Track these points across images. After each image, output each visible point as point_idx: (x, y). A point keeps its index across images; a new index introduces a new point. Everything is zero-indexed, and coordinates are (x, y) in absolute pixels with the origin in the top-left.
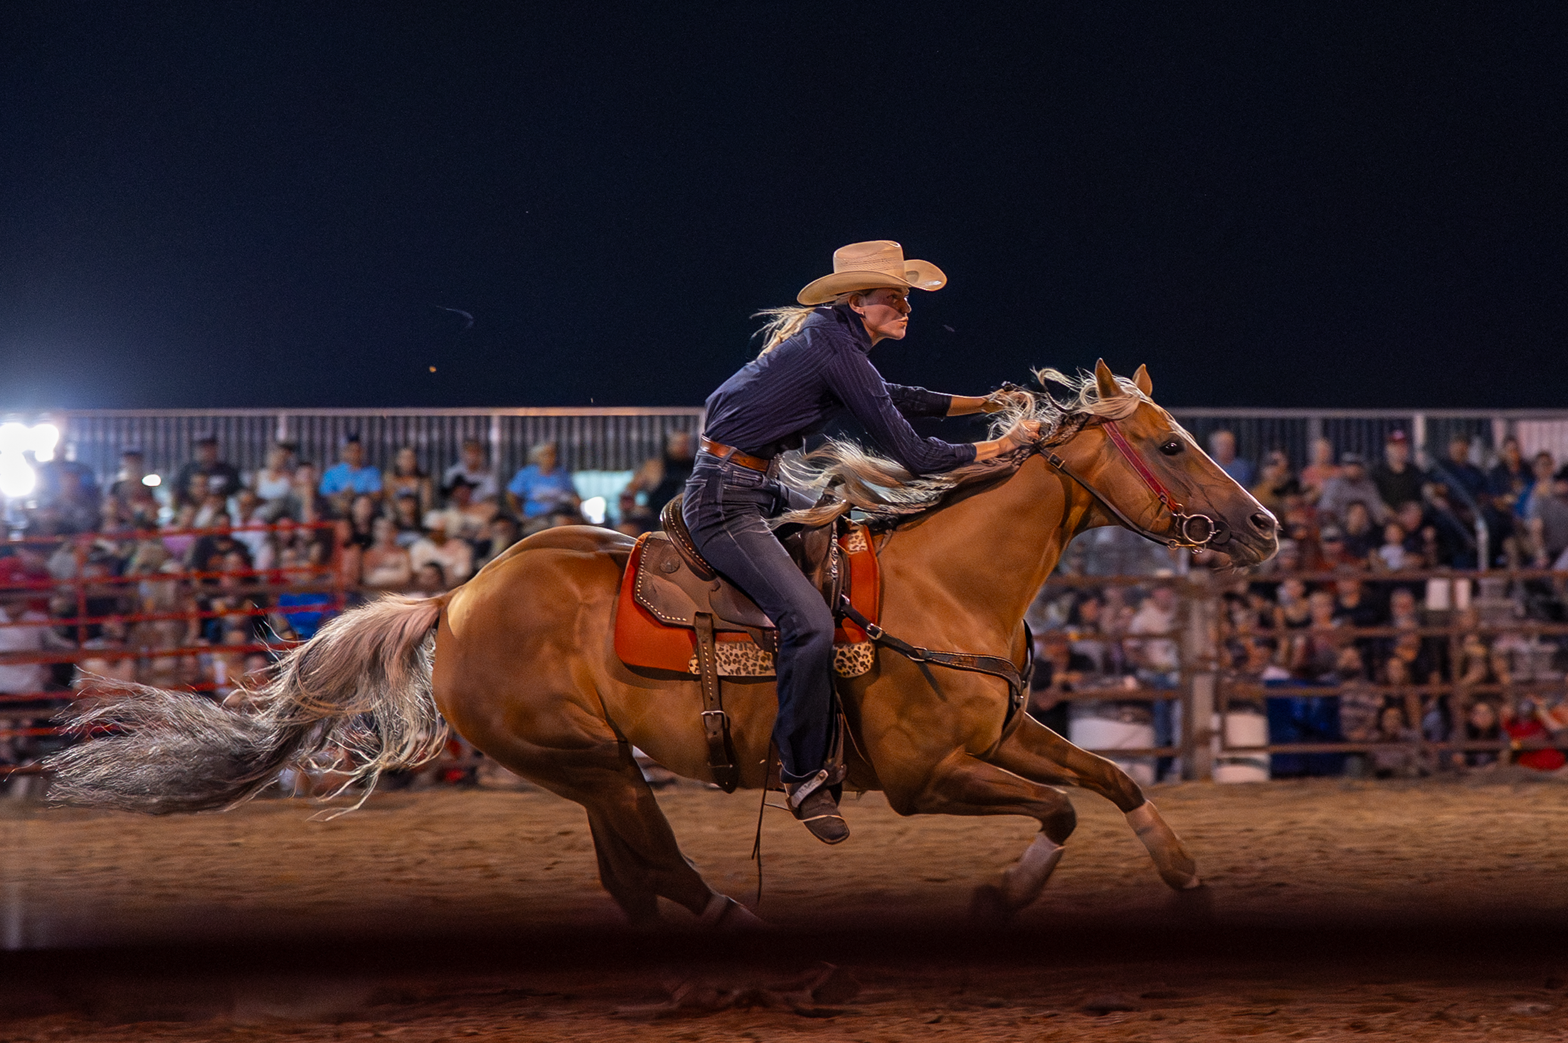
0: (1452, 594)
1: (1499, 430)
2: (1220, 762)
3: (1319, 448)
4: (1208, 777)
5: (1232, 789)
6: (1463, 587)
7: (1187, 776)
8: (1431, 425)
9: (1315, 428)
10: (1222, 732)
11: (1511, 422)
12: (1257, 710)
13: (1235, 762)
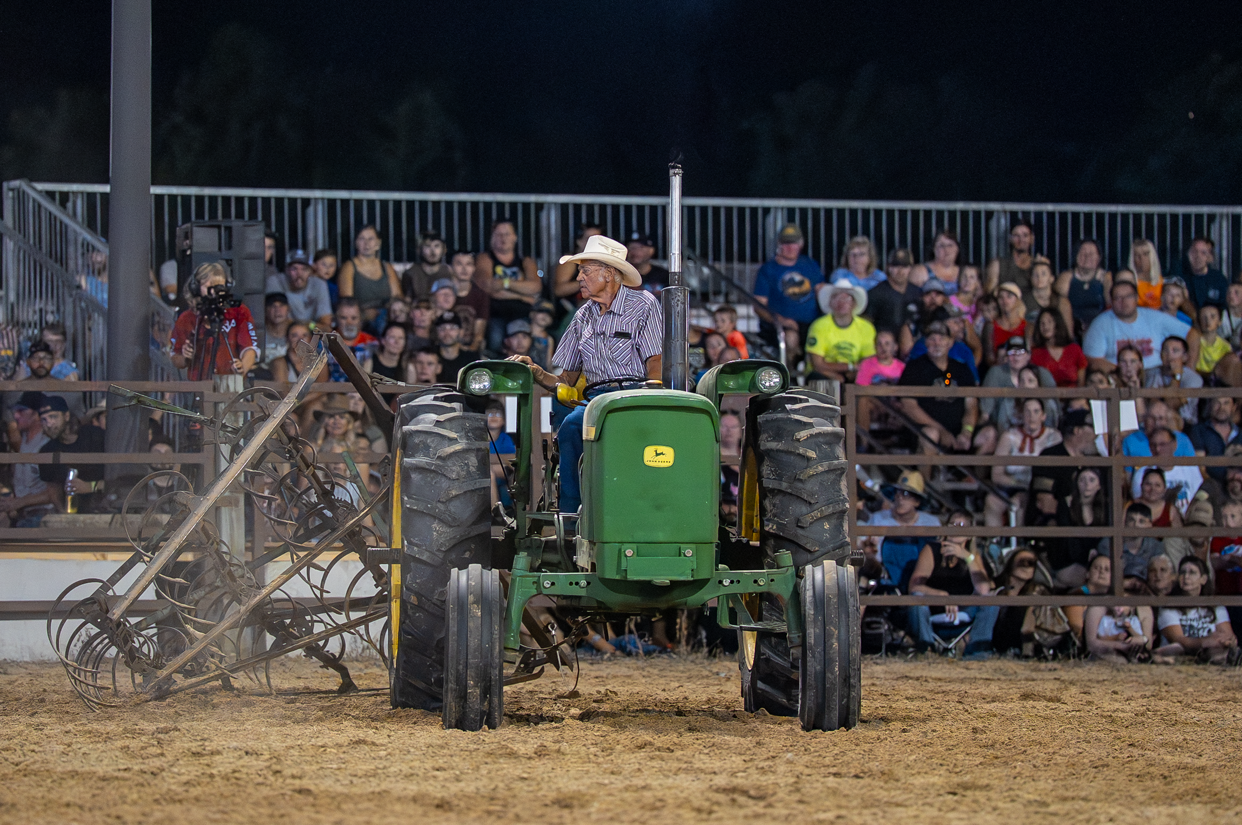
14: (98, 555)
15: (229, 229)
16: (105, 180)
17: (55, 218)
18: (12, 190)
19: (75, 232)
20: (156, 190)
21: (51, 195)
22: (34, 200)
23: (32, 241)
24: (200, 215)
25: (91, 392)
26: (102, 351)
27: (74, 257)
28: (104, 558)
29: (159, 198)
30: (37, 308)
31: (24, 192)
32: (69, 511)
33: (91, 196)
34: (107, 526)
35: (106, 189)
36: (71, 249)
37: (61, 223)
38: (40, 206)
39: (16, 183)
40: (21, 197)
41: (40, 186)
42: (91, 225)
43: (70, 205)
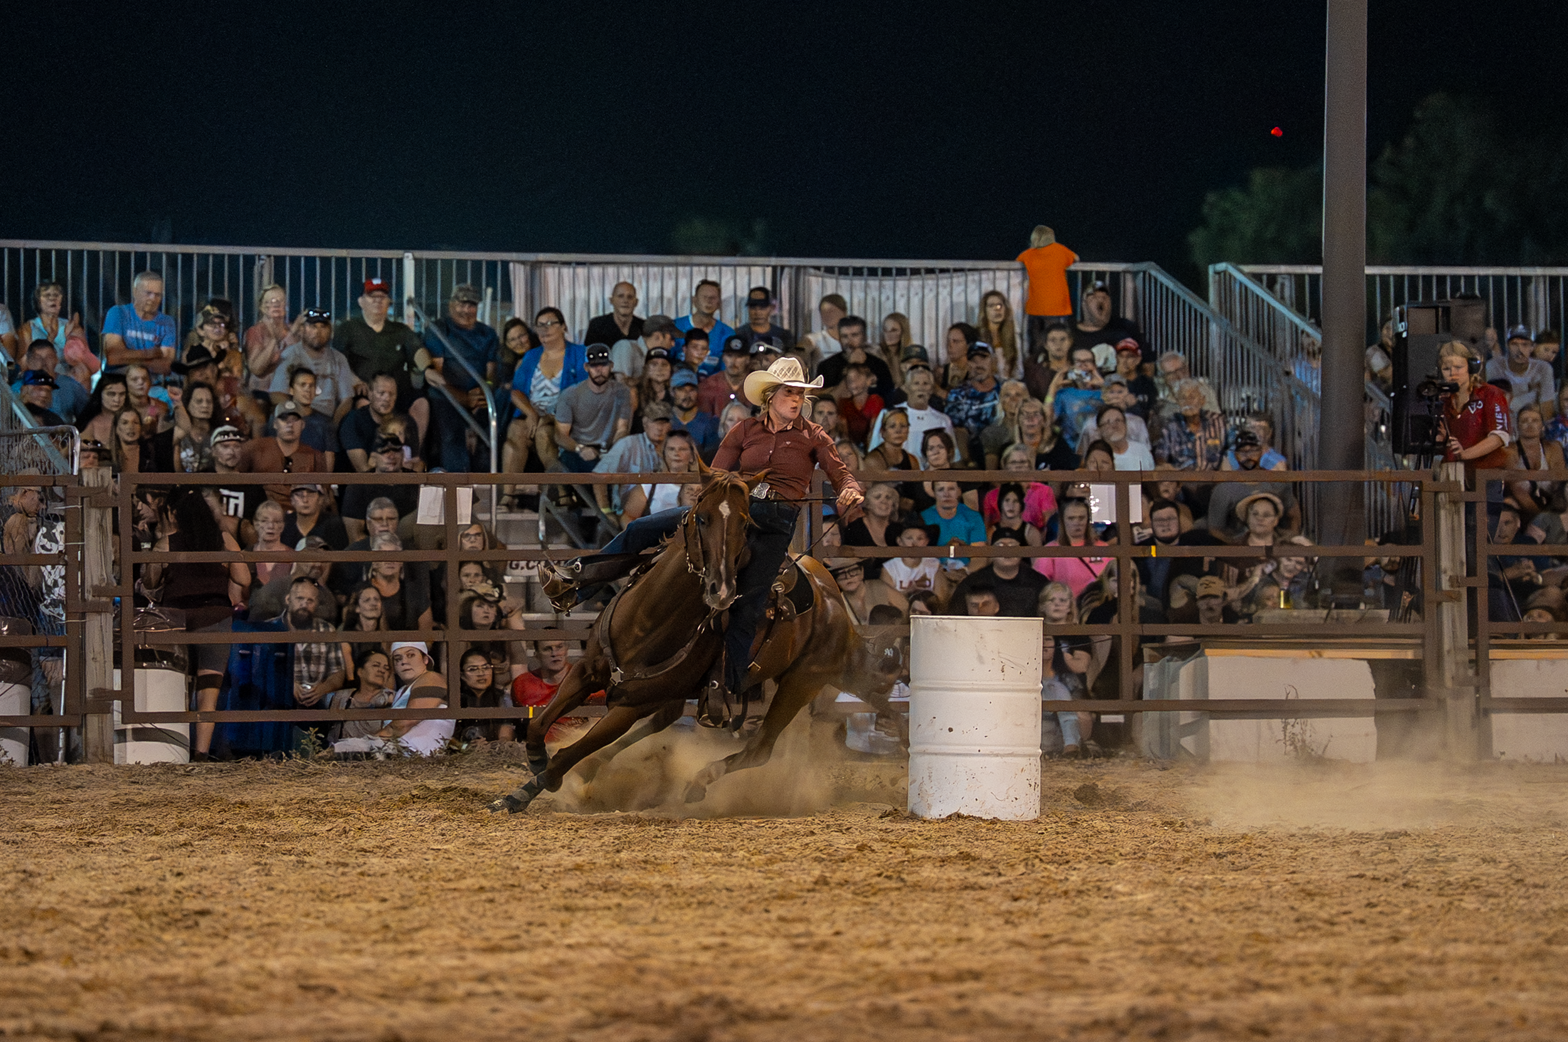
0: (450, 504)
1: (519, 276)
2: (121, 735)
3: (273, 299)
4: (106, 757)
5: (136, 774)
6: (464, 495)
7: (71, 757)
8: (425, 270)
9: (264, 271)
10: (127, 694)
11: (535, 266)
12: (176, 665)
13: (141, 735)
14: (1314, 652)
15: (1447, 311)
16: (1317, 261)
17: (1263, 301)
18: (1218, 273)
19: (1283, 316)
20: (1369, 271)
21: (1257, 277)
22: (1241, 284)
23: (1238, 326)
24: (1414, 295)
25: (1301, 483)
26: (1312, 438)
27: (1285, 341)
28: (1320, 656)
29: (1371, 278)
30: (1244, 396)
31: (1230, 275)
32: (1282, 606)
33: (1300, 278)
34: (1322, 622)
35: (1318, 270)
36: (1279, 333)
37: (1269, 305)
38: (1246, 288)
39: (1221, 266)
40: (1225, 279)
41: (1248, 269)
42: (1300, 309)
43: (1278, 287)
